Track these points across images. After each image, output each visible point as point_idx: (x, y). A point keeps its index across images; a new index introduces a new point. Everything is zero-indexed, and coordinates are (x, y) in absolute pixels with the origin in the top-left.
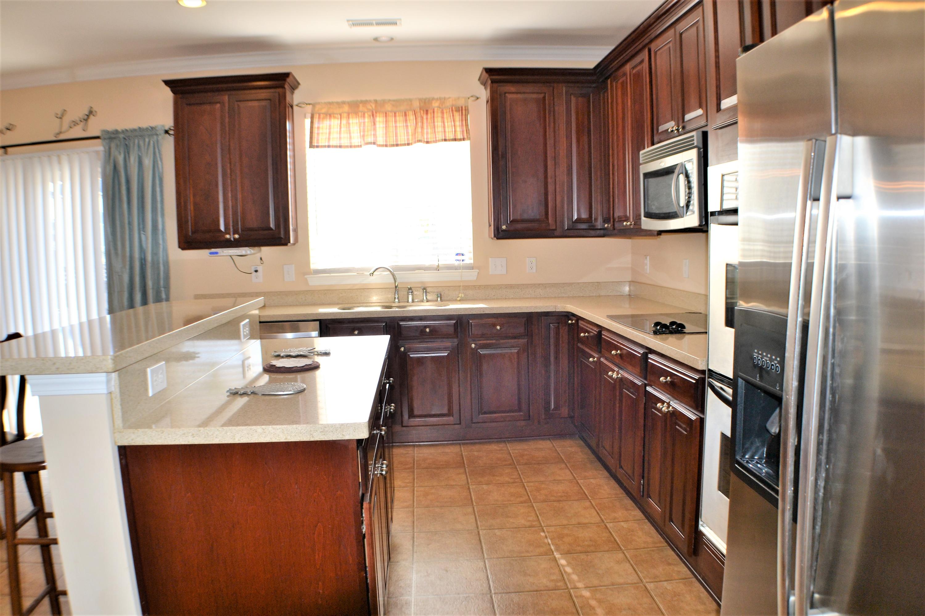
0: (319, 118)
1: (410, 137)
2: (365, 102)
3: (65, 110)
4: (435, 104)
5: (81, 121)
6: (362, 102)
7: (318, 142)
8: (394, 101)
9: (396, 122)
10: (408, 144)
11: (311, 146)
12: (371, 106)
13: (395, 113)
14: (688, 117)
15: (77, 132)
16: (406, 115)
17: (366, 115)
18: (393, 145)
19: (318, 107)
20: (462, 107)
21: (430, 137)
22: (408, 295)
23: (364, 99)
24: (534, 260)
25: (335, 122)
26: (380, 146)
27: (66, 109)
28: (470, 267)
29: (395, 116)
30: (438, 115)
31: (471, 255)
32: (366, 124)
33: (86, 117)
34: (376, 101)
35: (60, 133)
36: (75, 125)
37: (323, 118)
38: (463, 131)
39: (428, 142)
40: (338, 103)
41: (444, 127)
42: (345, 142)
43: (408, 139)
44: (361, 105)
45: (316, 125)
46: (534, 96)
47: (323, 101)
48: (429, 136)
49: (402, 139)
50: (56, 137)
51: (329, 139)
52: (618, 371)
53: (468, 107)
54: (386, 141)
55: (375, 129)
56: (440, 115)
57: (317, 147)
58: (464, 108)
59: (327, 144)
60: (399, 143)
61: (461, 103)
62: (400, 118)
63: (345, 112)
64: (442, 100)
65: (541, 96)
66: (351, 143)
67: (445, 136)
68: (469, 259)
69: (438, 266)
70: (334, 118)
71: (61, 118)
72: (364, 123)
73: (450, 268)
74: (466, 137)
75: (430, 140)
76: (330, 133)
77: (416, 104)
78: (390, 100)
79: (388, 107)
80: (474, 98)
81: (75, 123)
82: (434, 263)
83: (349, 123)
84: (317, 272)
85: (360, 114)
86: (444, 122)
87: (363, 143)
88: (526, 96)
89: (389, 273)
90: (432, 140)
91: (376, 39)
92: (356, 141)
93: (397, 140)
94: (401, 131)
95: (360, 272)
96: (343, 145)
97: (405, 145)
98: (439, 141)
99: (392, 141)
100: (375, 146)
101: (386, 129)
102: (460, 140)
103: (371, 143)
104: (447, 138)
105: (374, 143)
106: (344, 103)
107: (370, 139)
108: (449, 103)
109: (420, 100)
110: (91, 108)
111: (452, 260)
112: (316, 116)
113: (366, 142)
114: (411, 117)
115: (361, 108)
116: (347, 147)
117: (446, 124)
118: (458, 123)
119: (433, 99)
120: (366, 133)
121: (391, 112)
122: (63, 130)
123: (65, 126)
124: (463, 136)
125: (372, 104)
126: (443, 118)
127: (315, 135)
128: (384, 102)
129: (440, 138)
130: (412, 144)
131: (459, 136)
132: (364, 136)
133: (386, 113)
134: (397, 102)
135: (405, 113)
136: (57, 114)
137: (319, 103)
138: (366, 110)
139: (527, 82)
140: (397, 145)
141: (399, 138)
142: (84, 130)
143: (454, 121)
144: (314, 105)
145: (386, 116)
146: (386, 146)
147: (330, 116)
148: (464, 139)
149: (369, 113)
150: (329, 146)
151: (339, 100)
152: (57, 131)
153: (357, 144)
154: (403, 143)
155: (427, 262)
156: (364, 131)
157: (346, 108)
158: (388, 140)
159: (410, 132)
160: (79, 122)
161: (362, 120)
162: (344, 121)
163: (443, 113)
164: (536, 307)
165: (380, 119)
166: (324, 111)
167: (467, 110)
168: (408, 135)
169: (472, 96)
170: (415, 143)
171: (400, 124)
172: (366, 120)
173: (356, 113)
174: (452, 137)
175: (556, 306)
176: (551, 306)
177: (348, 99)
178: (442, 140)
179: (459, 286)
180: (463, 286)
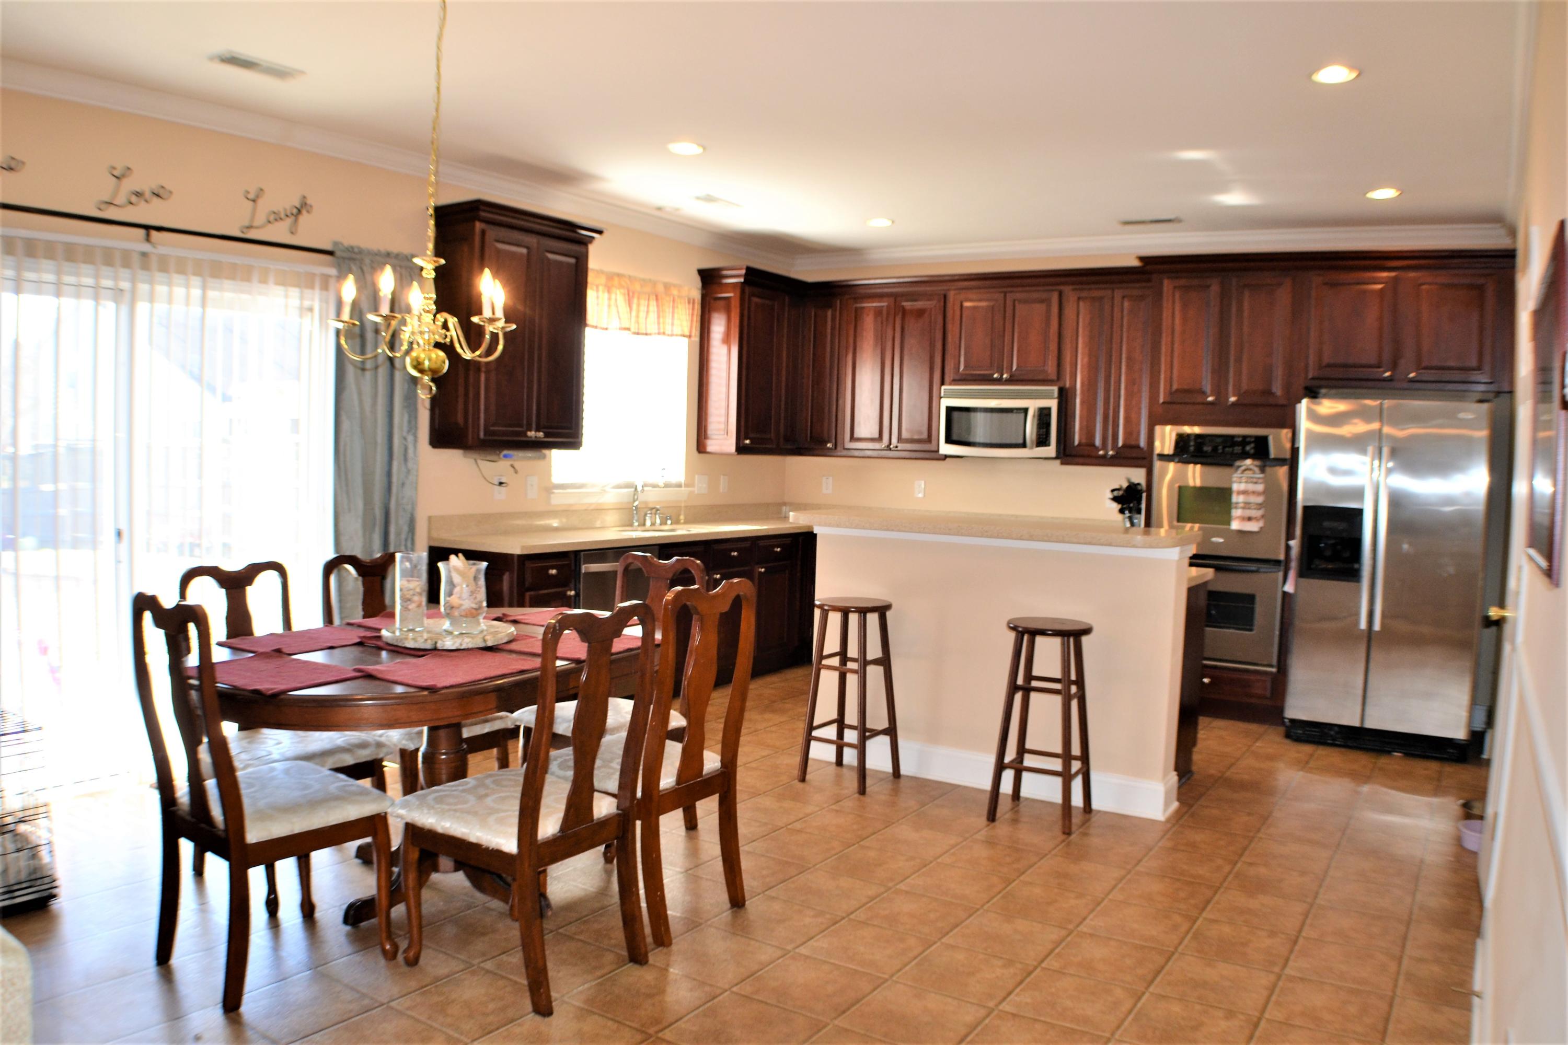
1: (653, 327)
3: (262, 190)
4: (675, 292)
5: (287, 216)
6: (618, 275)
8: (643, 280)
15: (278, 233)
16: (649, 299)
18: (642, 334)
20: (694, 300)
22: (646, 516)
24: (726, 477)
26: (633, 333)
27: (263, 188)
33: (295, 211)
34: (629, 279)
35: (250, 227)
36: (276, 220)
44: (615, 279)
46: (769, 302)
49: (649, 327)
50: (243, 232)
54: (637, 329)
55: (630, 313)
56: (678, 304)
60: (647, 332)
61: (694, 294)
64: (680, 288)
65: (772, 303)
68: (682, 474)
71: (254, 201)
78: (640, 279)
81: (276, 217)
86: (681, 315)
87: (620, 326)
88: (764, 301)
93: (646, 329)
97: (651, 335)
99: (642, 328)
100: (630, 333)
101: (638, 314)
103: (627, 329)
105: (630, 330)
106: (602, 272)
107: (627, 324)
108: (684, 293)
110: (304, 197)
113: (624, 326)
114: (654, 302)
115: (617, 282)
119: (671, 286)
120: (624, 316)
122: (256, 224)
123: (260, 219)
125: (626, 282)
126: (679, 308)
128: (635, 281)
132: (622, 319)
134: (644, 282)
136: (248, 192)
138: (618, 286)
139: (765, 287)
140: (645, 334)
142: (292, 233)
145: (638, 298)
146: (637, 334)
149: (622, 290)
152: (247, 223)
154: (650, 332)
158: (639, 328)
160: (283, 216)
163: (680, 303)
165: (633, 301)
170: (659, 333)
179: (680, 507)
180: (686, 507)
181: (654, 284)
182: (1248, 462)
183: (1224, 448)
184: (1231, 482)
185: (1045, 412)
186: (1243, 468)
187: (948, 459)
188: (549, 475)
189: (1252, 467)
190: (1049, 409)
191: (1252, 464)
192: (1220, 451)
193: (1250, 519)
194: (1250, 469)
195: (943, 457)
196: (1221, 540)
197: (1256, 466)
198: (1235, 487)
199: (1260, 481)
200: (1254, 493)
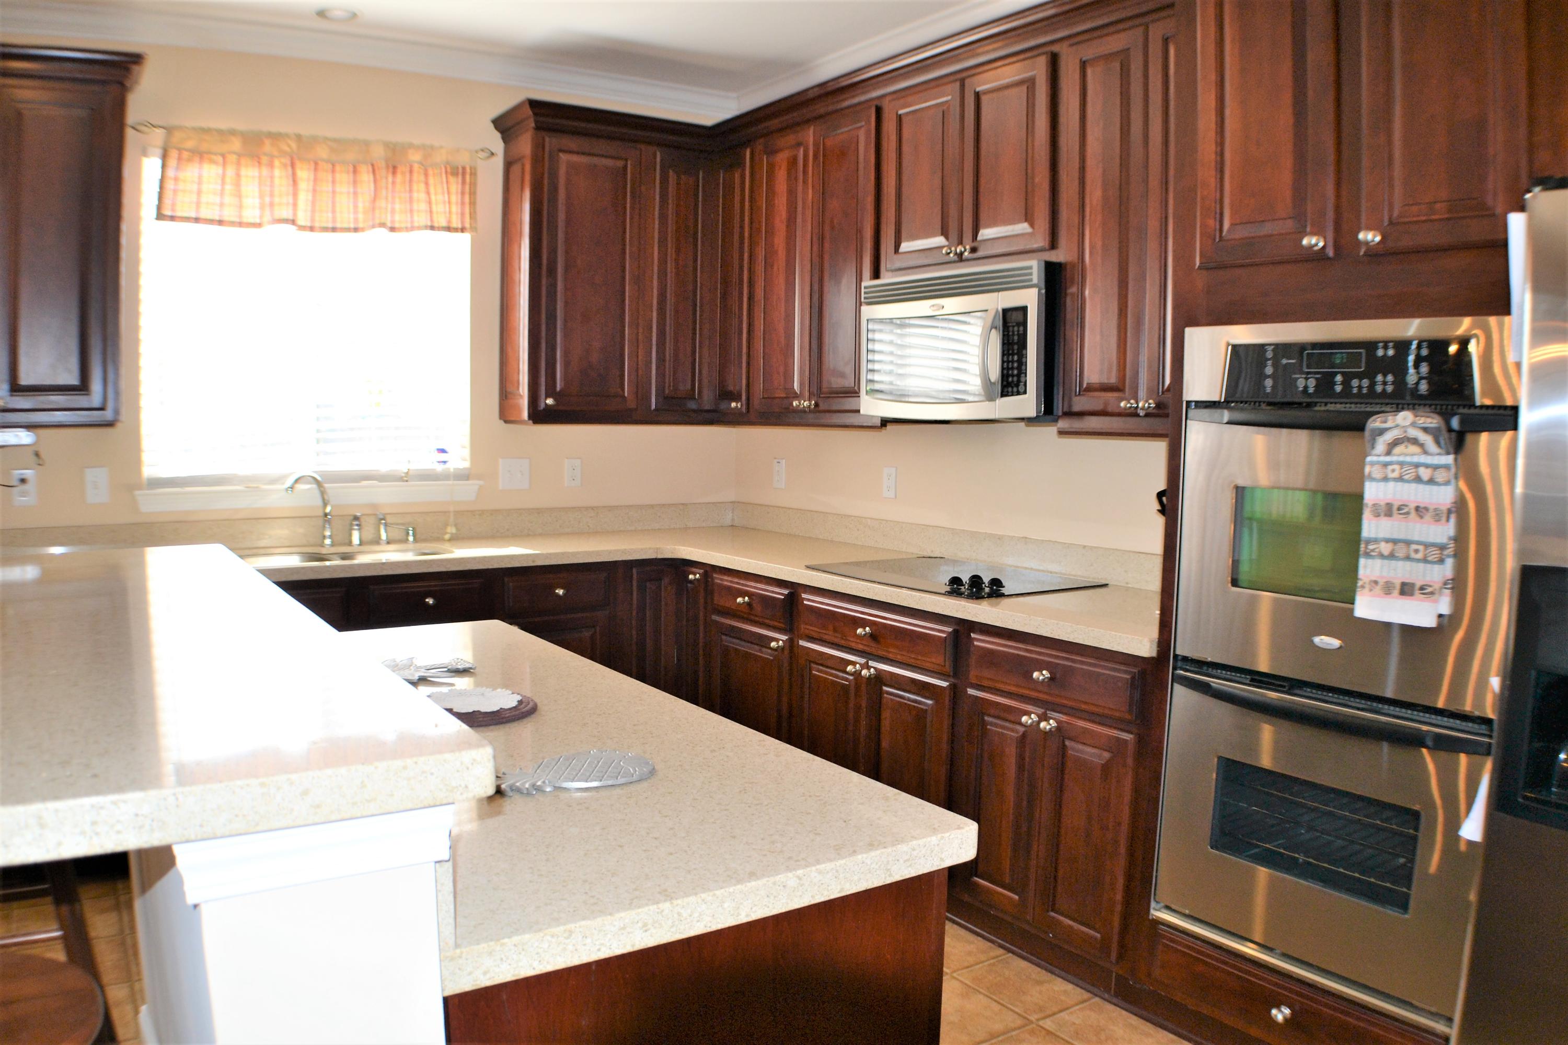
0: (180, 159)
1: (361, 216)
2: (275, 137)
4: (415, 157)
6: (270, 135)
7: (173, 210)
8: (335, 140)
9: (334, 182)
10: (356, 230)
11: (160, 216)
12: (289, 146)
13: (333, 165)
14: (986, 233)
16: (355, 171)
17: (277, 163)
18: (325, 229)
19: (178, 135)
20: (464, 169)
21: (400, 219)
22: (351, 529)
23: (274, 128)
24: (578, 462)
25: (210, 172)
26: (302, 228)
28: (463, 476)
29: (333, 171)
30: (418, 176)
31: (466, 453)
32: (277, 181)
34: (299, 138)
37: (190, 160)
38: (463, 214)
39: (393, 229)
40: (220, 132)
41: (430, 203)
42: (229, 214)
43: (356, 220)
44: (268, 142)
45: (170, 173)
46: (609, 162)
47: (189, 124)
48: (397, 217)
49: (345, 218)
51: (198, 204)
52: (867, 663)
53: (475, 169)
54: (313, 220)
55: (295, 195)
56: (422, 178)
57: (172, 218)
58: (468, 170)
59: (193, 215)
60: (339, 225)
61: (463, 159)
62: (343, 177)
63: (235, 153)
64: (428, 150)
65: (620, 164)
66: (240, 216)
67: (432, 220)
68: (459, 459)
69: (407, 473)
70: (212, 161)
72: (272, 177)
73: (427, 476)
74: (467, 225)
75: (397, 225)
76: (199, 192)
77: (378, 153)
78: (326, 139)
79: (322, 152)
80: (486, 155)
82: (403, 468)
83: (238, 175)
84: (156, 483)
85: (265, 159)
86: (428, 193)
87: (267, 217)
88: (595, 160)
89: (314, 486)
90: (403, 225)
91: (322, 14)
92: (251, 213)
93: (334, 220)
94: (344, 202)
95: (252, 484)
96: (226, 218)
97: (348, 230)
98: (419, 228)
99: (324, 219)
100: (294, 228)
101: (314, 196)
102: (456, 230)
103: (286, 221)
104: (436, 225)
105: (293, 222)
106: (233, 132)
107: (286, 213)
108: (440, 157)
109: (387, 145)
111: (429, 462)
112: (174, 154)
113: (277, 217)
114: (366, 177)
115: (268, 147)
116: (232, 224)
117: (433, 197)
118: (454, 198)
119: (411, 146)
120: (277, 200)
121: (328, 161)
124: (463, 222)
125: (290, 142)
126: (427, 184)
127: (168, 194)
128: (315, 140)
129: (423, 223)
130: (363, 230)
131: (456, 223)
132: (272, 205)
133: (316, 164)
134: (339, 145)
135: (355, 167)
137: (180, 128)
138: (276, 153)
139: (597, 136)
140: (334, 230)
141: (338, 215)
143: (449, 193)
144: (169, 130)
145: (316, 169)
146: (312, 229)
147: (200, 155)
148: (463, 230)
149: (283, 160)
150: (197, 220)
151: (223, 125)
153: (251, 221)
154: (346, 225)
155: (384, 466)
156: (272, 195)
157: (236, 144)
158: (317, 218)
159: (360, 205)
161: (265, 171)
162: (231, 171)
163: (426, 175)
164: (624, 551)
165: (304, 174)
166: (190, 144)
167: (474, 174)
168: (356, 212)
169: (482, 150)
170: (373, 227)
171: (344, 188)
172: (277, 172)
173: (257, 159)
174: (444, 224)
175: (657, 549)
176: (650, 548)
177: (241, 126)
178: (426, 227)
179: (449, 512)
180: (455, 511)
181: (367, 144)
182: (1405, 417)
183: (1348, 378)
184: (1361, 479)
185: (1018, 316)
186: (1389, 437)
187: (890, 427)
188: (138, 463)
189: (1414, 433)
190: (1024, 310)
191: (1413, 425)
192: (1338, 388)
193: (1406, 590)
194: (1415, 441)
195: (878, 423)
196: (1335, 643)
197: (1426, 430)
198: (1373, 492)
199: (1441, 476)
200: (1420, 511)
